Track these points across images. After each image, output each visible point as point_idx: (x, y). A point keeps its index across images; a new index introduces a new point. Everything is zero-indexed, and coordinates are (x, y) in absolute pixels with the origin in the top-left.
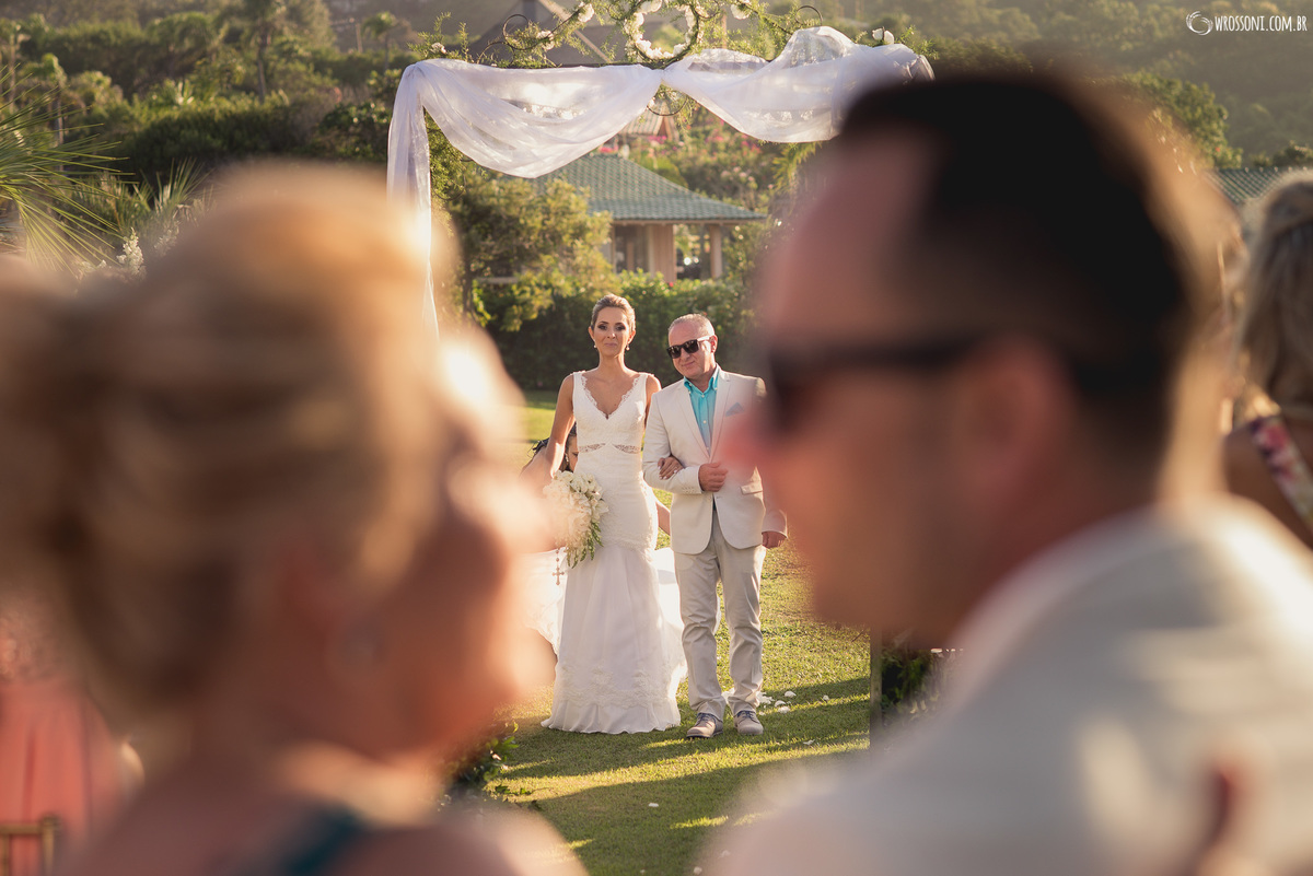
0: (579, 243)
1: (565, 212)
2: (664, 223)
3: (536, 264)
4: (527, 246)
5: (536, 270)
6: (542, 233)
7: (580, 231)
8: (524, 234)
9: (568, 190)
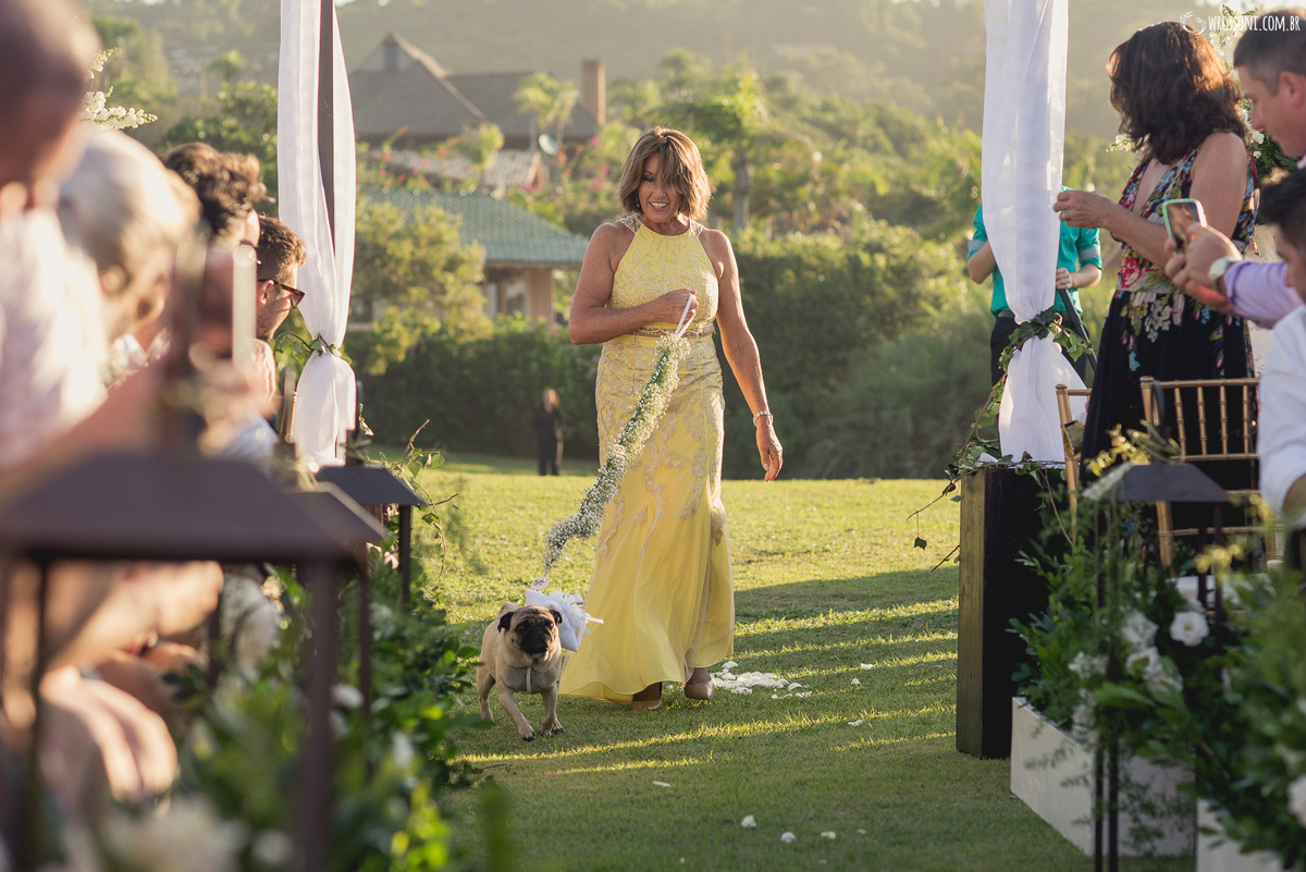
0: (450, 278)
1: (436, 242)
2: (542, 267)
3: (403, 299)
4: (394, 279)
5: (401, 306)
6: (413, 263)
7: (452, 265)
8: (392, 265)
9: (440, 219)
